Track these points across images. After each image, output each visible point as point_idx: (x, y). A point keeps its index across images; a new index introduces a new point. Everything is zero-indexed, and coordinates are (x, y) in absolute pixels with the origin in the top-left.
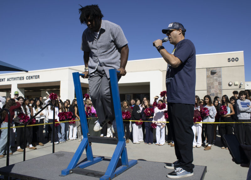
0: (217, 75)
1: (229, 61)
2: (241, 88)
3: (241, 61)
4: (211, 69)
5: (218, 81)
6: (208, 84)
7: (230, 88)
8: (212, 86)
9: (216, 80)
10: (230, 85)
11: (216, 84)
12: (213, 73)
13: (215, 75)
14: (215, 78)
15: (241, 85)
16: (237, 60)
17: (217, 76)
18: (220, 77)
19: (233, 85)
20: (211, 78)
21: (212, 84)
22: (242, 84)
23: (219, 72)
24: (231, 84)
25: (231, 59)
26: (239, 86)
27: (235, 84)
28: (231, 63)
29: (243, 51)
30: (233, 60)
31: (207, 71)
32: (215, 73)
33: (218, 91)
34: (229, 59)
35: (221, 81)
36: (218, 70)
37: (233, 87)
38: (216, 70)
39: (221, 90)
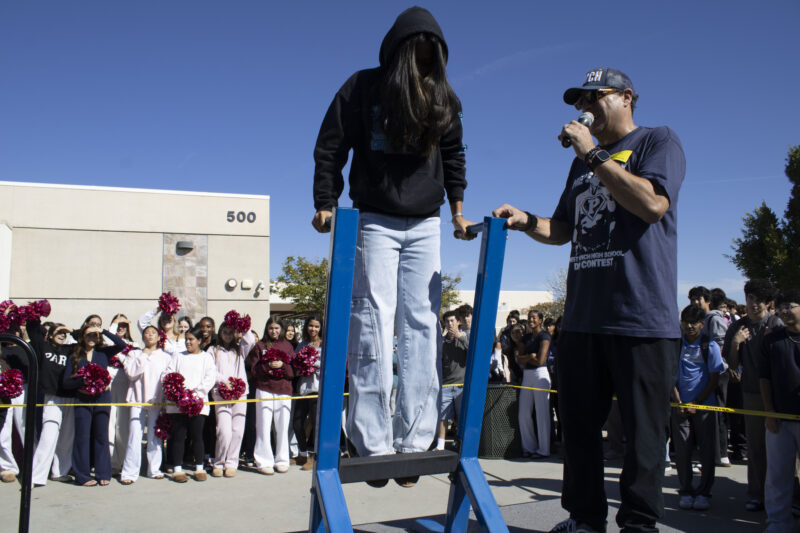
0: (194, 255)
1: (229, 220)
2: (259, 298)
3: (263, 224)
4: (179, 238)
5: (197, 275)
6: (165, 281)
7: (229, 295)
8: (177, 288)
9: (192, 271)
10: (229, 288)
11: (190, 282)
12: (183, 250)
13: (188, 256)
14: (188, 264)
15: (260, 290)
16: (251, 217)
17: (194, 258)
18: (203, 262)
19: (239, 286)
20: (177, 264)
21: (179, 281)
22: (262, 286)
23: (202, 247)
24: (232, 284)
25: (235, 215)
26: (253, 292)
27: (244, 286)
28: (236, 227)
29: (268, 197)
30: (241, 217)
31: (166, 241)
32: (191, 249)
33: (195, 304)
34: (230, 214)
35: (204, 275)
36: (197, 242)
37: (238, 293)
38: (191, 243)
39: (204, 301)
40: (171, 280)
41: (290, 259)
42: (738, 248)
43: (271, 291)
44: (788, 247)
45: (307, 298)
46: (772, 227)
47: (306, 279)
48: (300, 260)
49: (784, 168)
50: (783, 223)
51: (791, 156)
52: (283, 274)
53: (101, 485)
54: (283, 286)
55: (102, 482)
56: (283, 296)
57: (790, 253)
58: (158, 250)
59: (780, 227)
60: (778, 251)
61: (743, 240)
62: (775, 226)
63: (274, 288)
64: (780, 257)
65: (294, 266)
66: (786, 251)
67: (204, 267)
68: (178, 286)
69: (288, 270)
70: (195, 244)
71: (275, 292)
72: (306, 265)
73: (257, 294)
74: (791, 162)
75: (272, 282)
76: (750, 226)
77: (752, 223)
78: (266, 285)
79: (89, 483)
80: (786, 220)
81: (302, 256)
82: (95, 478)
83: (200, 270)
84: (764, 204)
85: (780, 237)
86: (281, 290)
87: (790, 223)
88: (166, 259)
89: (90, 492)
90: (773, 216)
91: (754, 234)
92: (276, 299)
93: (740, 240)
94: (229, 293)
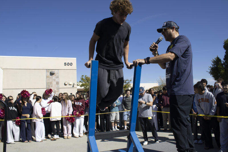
0: (55, 75)
1: (65, 65)
2: (74, 87)
3: (75, 66)
4: (51, 71)
5: (56, 81)
6: (47, 83)
8: (50, 85)
9: (55, 80)
10: (65, 85)
11: (54, 83)
12: (52, 74)
13: (53, 76)
14: (53, 78)
16: (71, 64)
17: (55, 76)
18: (58, 77)
19: (68, 84)
20: (50, 78)
21: (51, 83)
22: (75, 84)
23: (57, 73)
24: (66, 83)
25: (67, 64)
26: (72, 85)
27: (70, 84)
28: (67, 67)
29: (76, 58)
30: (68, 64)
31: (47, 72)
32: (54, 74)
33: (56, 90)
34: (65, 63)
35: (58, 81)
36: (56, 72)
37: (68, 86)
38: (54, 72)
39: (58, 89)
40: (49, 83)
41: (83, 76)
42: (210, 69)
43: (77, 85)
44: (225, 68)
45: (88, 87)
46: (220, 63)
47: (87, 81)
48: (86, 76)
49: (223, 46)
50: (223, 62)
51: (225, 43)
52: (81, 80)
53: (29, 142)
54: (81, 84)
55: (30, 141)
56: (81, 86)
57: (225, 70)
58: (45, 74)
59: (222, 63)
60: (222, 70)
61: (212, 67)
62: (221, 63)
63: (78, 84)
64: (222, 71)
65: (84, 78)
66: (224, 70)
67: (58, 79)
68: (51, 84)
69: (82, 79)
70: (55, 72)
71: (78, 85)
72: (87, 78)
73: (73, 86)
74: (225, 44)
75: (78, 83)
76: (214, 63)
77: (214, 62)
78: (76, 83)
79: (26, 141)
80: (224, 61)
81: (86, 75)
82: (27, 140)
83: (57, 80)
84: (217, 56)
85: (222, 66)
86: (80, 85)
87: (225, 62)
88: (47, 77)
89: (26, 144)
90: (220, 60)
91: (215, 65)
92: (79, 87)
93: (211, 67)
94: (65, 86)
